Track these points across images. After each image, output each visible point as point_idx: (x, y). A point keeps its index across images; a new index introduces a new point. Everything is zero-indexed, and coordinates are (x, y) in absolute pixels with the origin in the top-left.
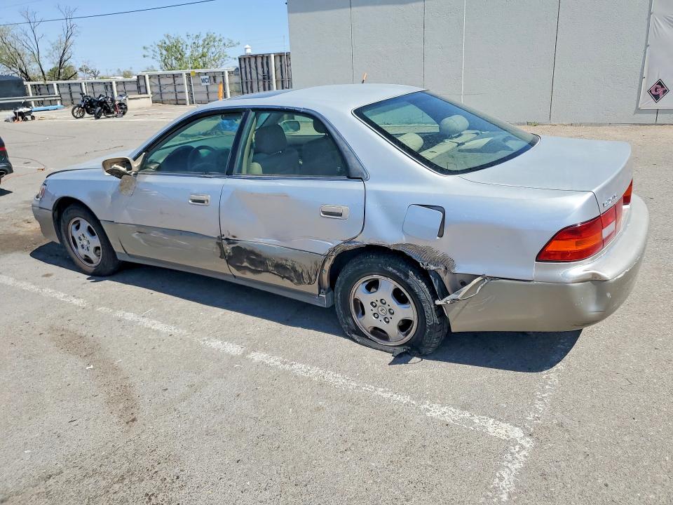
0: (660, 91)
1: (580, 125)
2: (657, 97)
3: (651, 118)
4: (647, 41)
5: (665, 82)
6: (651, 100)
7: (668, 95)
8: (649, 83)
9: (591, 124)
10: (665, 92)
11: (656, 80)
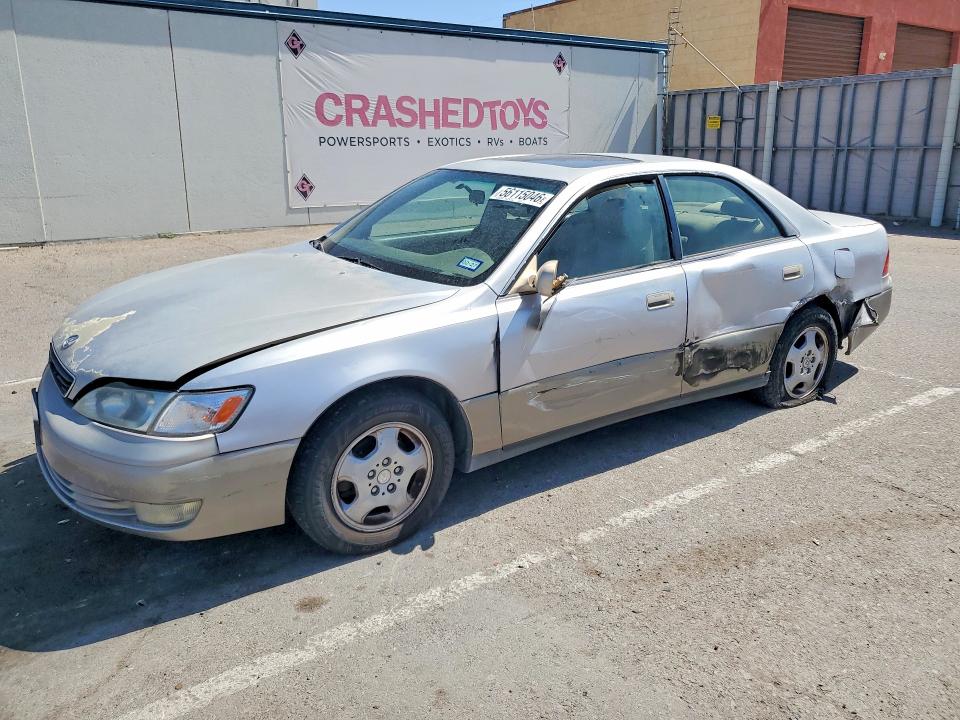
0: (307, 187)
1: (230, 231)
2: (305, 194)
3: (303, 218)
4: (283, 132)
5: (310, 177)
6: (301, 197)
7: (314, 191)
8: (294, 180)
9: (243, 230)
10: (311, 188)
11: (300, 176)
